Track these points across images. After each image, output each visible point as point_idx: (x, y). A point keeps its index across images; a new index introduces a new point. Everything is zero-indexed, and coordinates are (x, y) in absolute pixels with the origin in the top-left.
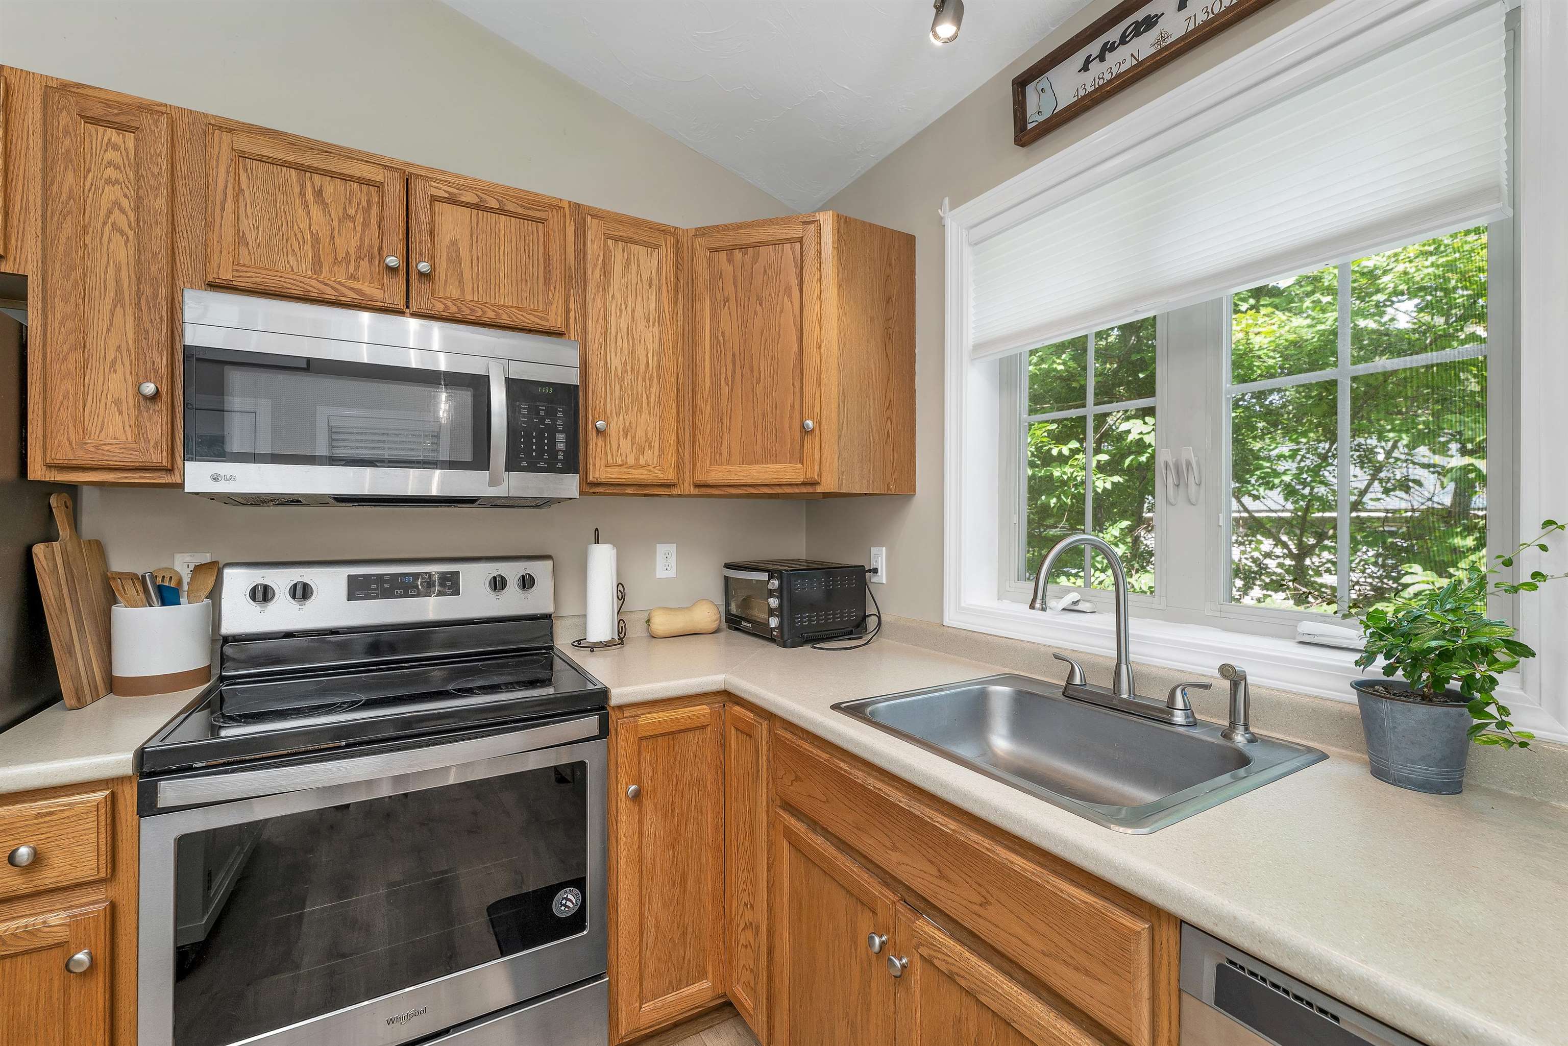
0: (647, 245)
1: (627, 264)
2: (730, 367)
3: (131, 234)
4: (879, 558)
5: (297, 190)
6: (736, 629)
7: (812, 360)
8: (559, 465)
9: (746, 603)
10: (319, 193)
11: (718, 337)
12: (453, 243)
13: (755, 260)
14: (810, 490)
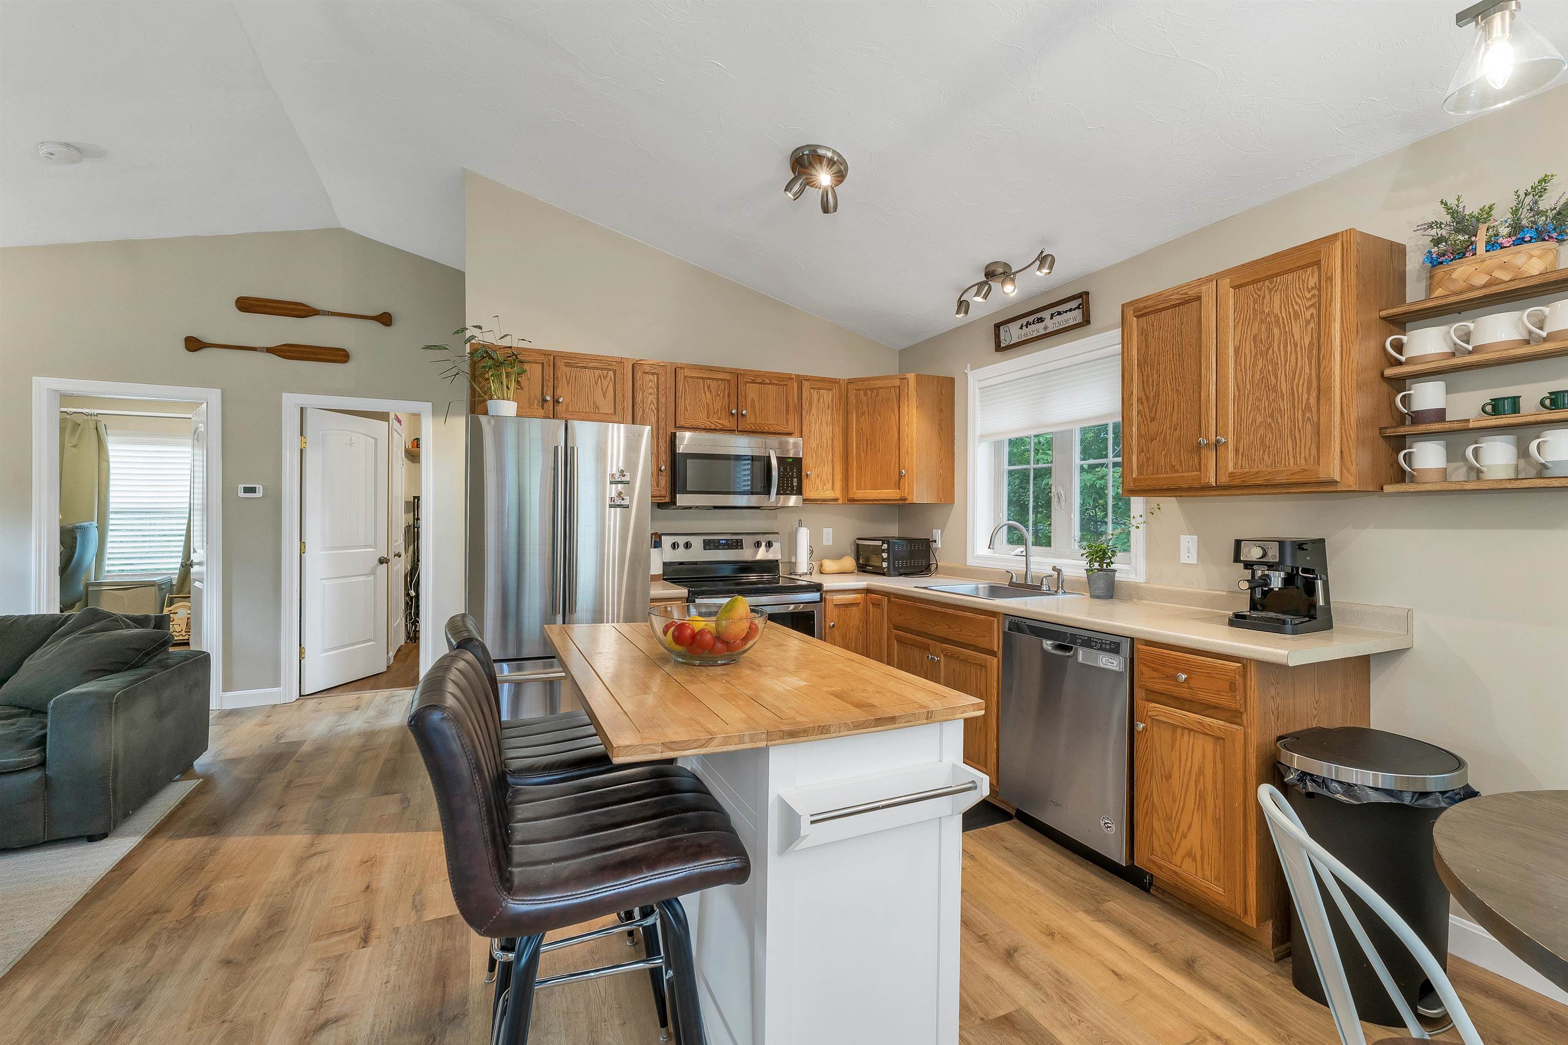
0: (827, 389)
1: (819, 399)
2: (865, 444)
3: (656, 412)
4: (937, 534)
5: (702, 387)
6: (864, 572)
7: (905, 443)
8: (795, 492)
9: (867, 559)
10: (709, 387)
11: (860, 432)
12: (753, 400)
13: (877, 395)
14: (903, 502)
